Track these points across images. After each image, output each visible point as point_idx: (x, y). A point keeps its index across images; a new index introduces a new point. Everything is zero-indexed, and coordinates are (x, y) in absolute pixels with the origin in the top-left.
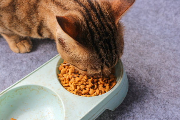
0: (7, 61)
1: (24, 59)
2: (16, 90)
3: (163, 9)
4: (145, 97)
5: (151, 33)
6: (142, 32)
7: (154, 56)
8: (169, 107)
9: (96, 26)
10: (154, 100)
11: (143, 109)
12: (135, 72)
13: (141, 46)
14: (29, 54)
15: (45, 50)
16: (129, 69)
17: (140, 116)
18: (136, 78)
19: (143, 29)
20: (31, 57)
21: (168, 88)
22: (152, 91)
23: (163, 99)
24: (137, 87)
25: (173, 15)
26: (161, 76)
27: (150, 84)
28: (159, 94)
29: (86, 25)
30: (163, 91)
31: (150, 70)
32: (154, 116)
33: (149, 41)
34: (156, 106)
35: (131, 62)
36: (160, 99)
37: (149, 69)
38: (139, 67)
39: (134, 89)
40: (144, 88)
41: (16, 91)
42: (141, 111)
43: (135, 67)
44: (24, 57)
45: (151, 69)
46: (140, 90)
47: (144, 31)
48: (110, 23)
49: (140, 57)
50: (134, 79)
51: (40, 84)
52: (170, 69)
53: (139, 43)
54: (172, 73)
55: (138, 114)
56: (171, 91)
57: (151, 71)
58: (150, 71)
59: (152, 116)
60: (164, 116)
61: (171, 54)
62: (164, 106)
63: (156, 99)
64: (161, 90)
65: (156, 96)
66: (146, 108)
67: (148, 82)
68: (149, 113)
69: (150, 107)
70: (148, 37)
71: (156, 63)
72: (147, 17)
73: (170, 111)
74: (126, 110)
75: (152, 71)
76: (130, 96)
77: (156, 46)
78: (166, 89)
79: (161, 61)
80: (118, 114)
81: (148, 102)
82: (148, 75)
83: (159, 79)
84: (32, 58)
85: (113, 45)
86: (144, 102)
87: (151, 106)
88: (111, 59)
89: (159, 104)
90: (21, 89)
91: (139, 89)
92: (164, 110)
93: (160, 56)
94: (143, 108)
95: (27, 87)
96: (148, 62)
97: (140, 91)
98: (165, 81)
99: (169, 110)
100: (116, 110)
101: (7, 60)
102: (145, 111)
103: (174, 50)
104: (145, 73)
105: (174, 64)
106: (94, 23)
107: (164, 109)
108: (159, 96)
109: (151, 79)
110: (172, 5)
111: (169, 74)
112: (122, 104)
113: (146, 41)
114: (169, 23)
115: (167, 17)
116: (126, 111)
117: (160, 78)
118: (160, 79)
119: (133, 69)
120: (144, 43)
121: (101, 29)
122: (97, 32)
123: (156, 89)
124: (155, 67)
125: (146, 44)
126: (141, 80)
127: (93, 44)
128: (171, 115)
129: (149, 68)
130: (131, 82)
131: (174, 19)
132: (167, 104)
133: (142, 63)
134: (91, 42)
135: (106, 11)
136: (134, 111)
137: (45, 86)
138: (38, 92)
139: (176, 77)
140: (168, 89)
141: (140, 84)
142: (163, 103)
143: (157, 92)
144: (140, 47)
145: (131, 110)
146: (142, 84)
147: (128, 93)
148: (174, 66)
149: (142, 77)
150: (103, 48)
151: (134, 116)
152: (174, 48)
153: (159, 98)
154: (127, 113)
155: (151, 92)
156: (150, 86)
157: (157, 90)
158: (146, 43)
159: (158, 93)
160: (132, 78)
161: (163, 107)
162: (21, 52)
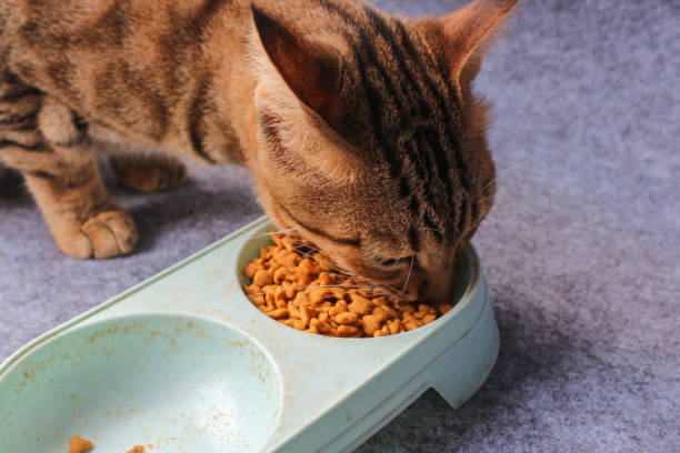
0: (46, 281)
1: (109, 275)
2: (94, 334)
3: (580, 123)
4: (566, 364)
5: (553, 192)
6: (520, 190)
7: (574, 251)
8: (655, 387)
9: (388, 81)
10: (601, 370)
11: (564, 398)
12: (516, 296)
13: (525, 225)
14: (128, 262)
15: (184, 247)
16: (494, 290)
17: (558, 420)
18: (521, 313)
19: (524, 182)
20: (134, 269)
21: (643, 334)
22: (586, 346)
23: (631, 366)
24: (532, 337)
25: (618, 138)
26: (609, 303)
27: (575, 326)
28: (612, 354)
29: (357, 73)
30: (628, 345)
31: (566, 287)
32: (607, 417)
33: (548, 211)
34: (611, 388)
35: (498, 269)
36: (619, 366)
37: (562, 285)
38: (528, 282)
39: (521, 343)
40: (554, 337)
41: (92, 339)
42: (557, 404)
43: (514, 282)
44: (110, 269)
45: (572, 286)
46: (543, 344)
47: (526, 186)
48: (437, 78)
49: (526, 255)
50: (517, 316)
51: (183, 310)
52: (638, 282)
53: (514, 217)
54: (647, 293)
55: (546, 413)
56: (653, 343)
57: (574, 290)
58: (567, 291)
59: (602, 417)
60: (645, 415)
61: (631, 242)
62: (638, 386)
63: (604, 369)
64: (619, 342)
65: (603, 358)
66: (576, 395)
67: (567, 322)
68: (589, 408)
69: (590, 394)
70: (543, 202)
71: (587, 269)
72: (530, 151)
73: (664, 402)
74: (503, 404)
75: (578, 291)
76: (510, 364)
77: (575, 224)
78: (636, 337)
79: (599, 264)
80: (474, 417)
81: (577, 378)
82: (564, 303)
83: (604, 313)
84: (139, 270)
85: (450, 155)
86: (563, 379)
87: (591, 390)
88: (448, 206)
89: (619, 383)
90: (109, 331)
91: (538, 341)
92: (642, 400)
93: (596, 249)
94: (565, 394)
95: (135, 324)
96: (554, 266)
97: (543, 348)
98: (629, 316)
99: (660, 398)
100: (463, 406)
101: (48, 280)
102: (574, 403)
103: (641, 232)
104: (552, 298)
105: (649, 270)
106: (382, 72)
107: (640, 394)
108: (616, 359)
109: (576, 314)
110: (609, 104)
111: (635, 298)
112: (483, 389)
113: (538, 213)
114: (607, 163)
115: (598, 146)
116: (500, 407)
117: (609, 308)
118: (608, 313)
119: (507, 288)
120: (533, 219)
121: (405, 91)
122: (393, 97)
123: (600, 340)
124: (583, 280)
125: (539, 221)
126: (541, 317)
127: (376, 138)
128: (671, 411)
129: (565, 282)
130: (504, 324)
131: (621, 148)
132: (648, 379)
133: (535, 270)
134: (371, 128)
135: (424, 40)
136: (531, 404)
137: (201, 316)
138: (173, 342)
139: (663, 304)
140: (642, 339)
141: (540, 329)
142: (634, 378)
143: (605, 347)
144: (519, 228)
145: (521, 404)
146: (548, 327)
147: (501, 354)
148: (648, 276)
149: (543, 309)
150: (413, 159)
151: (533, 421)
152: (640, 226)
153: (614, 364)
154: (509, 413)
155: (583, 350)
156: (574, 333)
157: (606, 342)
158: (541, 217)
159: (610, 350)
160: (508, 312)
161: (634, 390)
162: (97, 255)
